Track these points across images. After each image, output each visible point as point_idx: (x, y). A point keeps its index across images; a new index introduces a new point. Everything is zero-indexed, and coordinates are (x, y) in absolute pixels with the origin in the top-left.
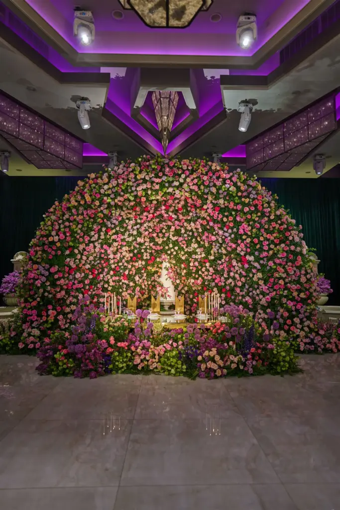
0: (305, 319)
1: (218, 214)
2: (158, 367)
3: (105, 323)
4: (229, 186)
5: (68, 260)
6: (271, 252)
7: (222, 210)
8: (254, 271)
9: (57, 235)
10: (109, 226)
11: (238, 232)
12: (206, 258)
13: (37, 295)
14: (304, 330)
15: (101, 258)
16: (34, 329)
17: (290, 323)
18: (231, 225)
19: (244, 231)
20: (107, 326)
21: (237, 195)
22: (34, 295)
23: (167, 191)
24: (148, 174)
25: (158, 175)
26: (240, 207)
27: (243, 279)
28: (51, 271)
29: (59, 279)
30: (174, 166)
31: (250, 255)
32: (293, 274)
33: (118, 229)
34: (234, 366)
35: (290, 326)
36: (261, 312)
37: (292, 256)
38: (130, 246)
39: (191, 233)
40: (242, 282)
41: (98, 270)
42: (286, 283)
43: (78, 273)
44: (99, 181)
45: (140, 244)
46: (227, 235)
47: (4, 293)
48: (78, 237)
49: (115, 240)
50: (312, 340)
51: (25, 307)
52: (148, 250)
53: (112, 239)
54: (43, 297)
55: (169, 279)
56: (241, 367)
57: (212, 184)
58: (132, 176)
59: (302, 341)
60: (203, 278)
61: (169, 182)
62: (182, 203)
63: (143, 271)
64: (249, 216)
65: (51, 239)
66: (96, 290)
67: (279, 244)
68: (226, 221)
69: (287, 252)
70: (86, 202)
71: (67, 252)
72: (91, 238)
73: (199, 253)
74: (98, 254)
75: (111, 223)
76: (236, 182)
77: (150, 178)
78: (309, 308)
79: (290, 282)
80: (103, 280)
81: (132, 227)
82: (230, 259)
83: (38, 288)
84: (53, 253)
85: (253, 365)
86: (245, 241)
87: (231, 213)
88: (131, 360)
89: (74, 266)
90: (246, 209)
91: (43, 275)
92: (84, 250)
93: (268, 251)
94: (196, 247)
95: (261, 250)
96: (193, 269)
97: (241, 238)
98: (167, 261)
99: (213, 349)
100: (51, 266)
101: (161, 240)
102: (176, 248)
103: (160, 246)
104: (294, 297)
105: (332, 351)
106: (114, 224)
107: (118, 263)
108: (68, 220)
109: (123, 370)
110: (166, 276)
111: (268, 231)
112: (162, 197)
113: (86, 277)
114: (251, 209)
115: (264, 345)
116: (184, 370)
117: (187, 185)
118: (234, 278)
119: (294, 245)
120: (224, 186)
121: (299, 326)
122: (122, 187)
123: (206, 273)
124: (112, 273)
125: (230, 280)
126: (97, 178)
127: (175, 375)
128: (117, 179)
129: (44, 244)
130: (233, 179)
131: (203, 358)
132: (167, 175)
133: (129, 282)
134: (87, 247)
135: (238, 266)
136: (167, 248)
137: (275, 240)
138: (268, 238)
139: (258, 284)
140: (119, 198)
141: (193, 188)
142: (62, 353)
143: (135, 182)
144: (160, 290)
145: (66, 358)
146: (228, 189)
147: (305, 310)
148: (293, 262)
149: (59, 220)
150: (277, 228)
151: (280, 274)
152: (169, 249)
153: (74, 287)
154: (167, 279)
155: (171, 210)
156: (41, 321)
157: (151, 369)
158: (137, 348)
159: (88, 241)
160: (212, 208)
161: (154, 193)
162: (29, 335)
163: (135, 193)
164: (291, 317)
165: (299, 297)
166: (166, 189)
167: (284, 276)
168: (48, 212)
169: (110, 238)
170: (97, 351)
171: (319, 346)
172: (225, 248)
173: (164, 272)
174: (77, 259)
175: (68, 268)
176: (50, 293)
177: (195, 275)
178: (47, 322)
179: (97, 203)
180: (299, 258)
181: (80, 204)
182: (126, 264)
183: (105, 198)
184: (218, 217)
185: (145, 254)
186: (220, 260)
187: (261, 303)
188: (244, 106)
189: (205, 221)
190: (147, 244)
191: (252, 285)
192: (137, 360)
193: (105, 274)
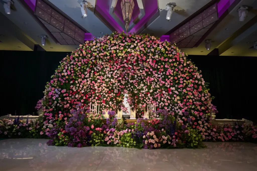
0: (205, 122)
1: (155, 64)
2: (119, 142)
3: (89, 117)
4: (161, 48)
5: (72, 86)
6: (184, 84)
7: (157, 62)
8: (175, 96)
9: (66, 72)
10: (96, 70)
11: (166, 74)
12: (148, 92)
13: (53, 105)
14: (204, 128)
15: (91, 89)
16: (50, 124)
17: (196, 124)
18: (162, 70)
19: (169, 73)
20: (90, 119)
21: (165, 53)
22: (51, 105)
23: (128, 51)
24: (117, 41)
25: (122, 41)
26: (167, 60)
27: (169, 101)
28: (62, 92)
29: (66, 96)
30: (131, 37)
31: (173, 87)
32: (198, 96)
33: (100, 73)
34: (165, 142)
35: (196, 126)
36: (179, 119)
37: (197, 86)
38: (107, 85)
39: (140, 78)
40: (168, 103)
41: (89, 95)
42: (193, 102)
43: (77, 95)
44: (91, 44)
45: (113, 84)
46: (160, 76)
47: (38, 108)
48: (78, 74)
49: (98, 79)
50: (210, 134)
51: (46, 112)
52: (117, 88)
53: (97, 78)
54: (56, 106)
55: (128, 103)
56: (169, 143)
57: (152, 47)
58: (109, 41)
59: (203, 134)
60: (146, 103)
61: (128, 45)
62: (136, 58)
63: (114, 99)
64: (172, 65)
65: (63, 74)
66: (87, 107)
67: (189, 80)
68: (159, 68)
69: (193, 83)
70: (83, 55)
71: (71, 82)
72: (85, 76)
73: (144, 89)
74: (89, 86)
75: (97, 68)
76: (165, 46)
77: (119, 43)
78: (207, 115)
79: (196, 100)
80: (92, 102)
81: (108, 73)
82: (162, 91)
83: (54, 101)
84: (64, 82)
85: (176, 142)
86: (170, 79)
87: (162, 63)
88: (103, 138)
89: (75, 91)
90: (171, 61)
91: (57, 94)
92: (81, 82)
93: (183, 84)
94: (143, 86)
95: (179, 83)
96: (141, 99)
97: (168, 78)
98: (127, 93)
99: (152, 132)
100: (62, 89)
101: (124, 82)
102: (132, 87)
103: (124, 86)
104: (198, 109)
105: (221, 141)
106: (98, 69)
107: (100, 93)
108: (73, 64)
109: (98, 144)
110: (126, 101)
111: (183, 73)
112: (125, 54)
113: (82, 98)
114: (173, 60)
115: (182, 132)
116: (135, 145)
117: (138, 47)
118: (164, 102)
119: (197, 80)
120: (158, 48)
121: (201, 126)
122: (103, 47)
123: (148, 100)
124: (96, 98)
125: (162, 103)
126: (90, 43)
127: (129, 147)
128: (100, 43)
129: (59, 77)
130: (163, 44)
131: (146, 137)
132: (127, 42)
133: (106, 105)
134: (83, 81)
135: (166, 94)
136: (127, 87)
137: (187, 77)
138: (183, 76)
139: (177, 103)
140: (102, 54)
141: (142, 49)
142: (62, 133)
143: (110, 45)
144: (123, 108)
145: (64, 136)
146: (161, 49)
147: (205, 116)
148: (197, 89)
149: (68, 64)
150: (187, 71)
151: (190, 96)
152: (129, 87)
153: (75, 103)
154: (127, 103)
155: (130, 63)
156: (54, 119)
157: (115, 144)
158: (107, 132)
159: (84, 77)
160: (152, 61)
161: (120, 51)
162: (47, 127)
163: (110, 51)
164: (197, 121)
165: (201, 109)
166: (127, 49)
167: (192, 97)
168: (62, 60)
169: (96, 77)
170: (83, 132)
171: (214, 137)
172: (159, 85)
173: (125, 99)
174: (77, 86)
175: (72, 91)
176: (60, 104)
177: (142, 102)
178: (58, 120)
179: (89, 56)
180: (201, 87)
181: (80, 56)
182: (104, 94)
183: (94, 53)
184: (155, 66)
185: (115, 90)
186: (156, 92)
187: (179, 114)
188: (169, 6)
189: (148, 69)
190: (116, 84)
191: (174, 104)
192: (107, 139)
193: (92, 98)
